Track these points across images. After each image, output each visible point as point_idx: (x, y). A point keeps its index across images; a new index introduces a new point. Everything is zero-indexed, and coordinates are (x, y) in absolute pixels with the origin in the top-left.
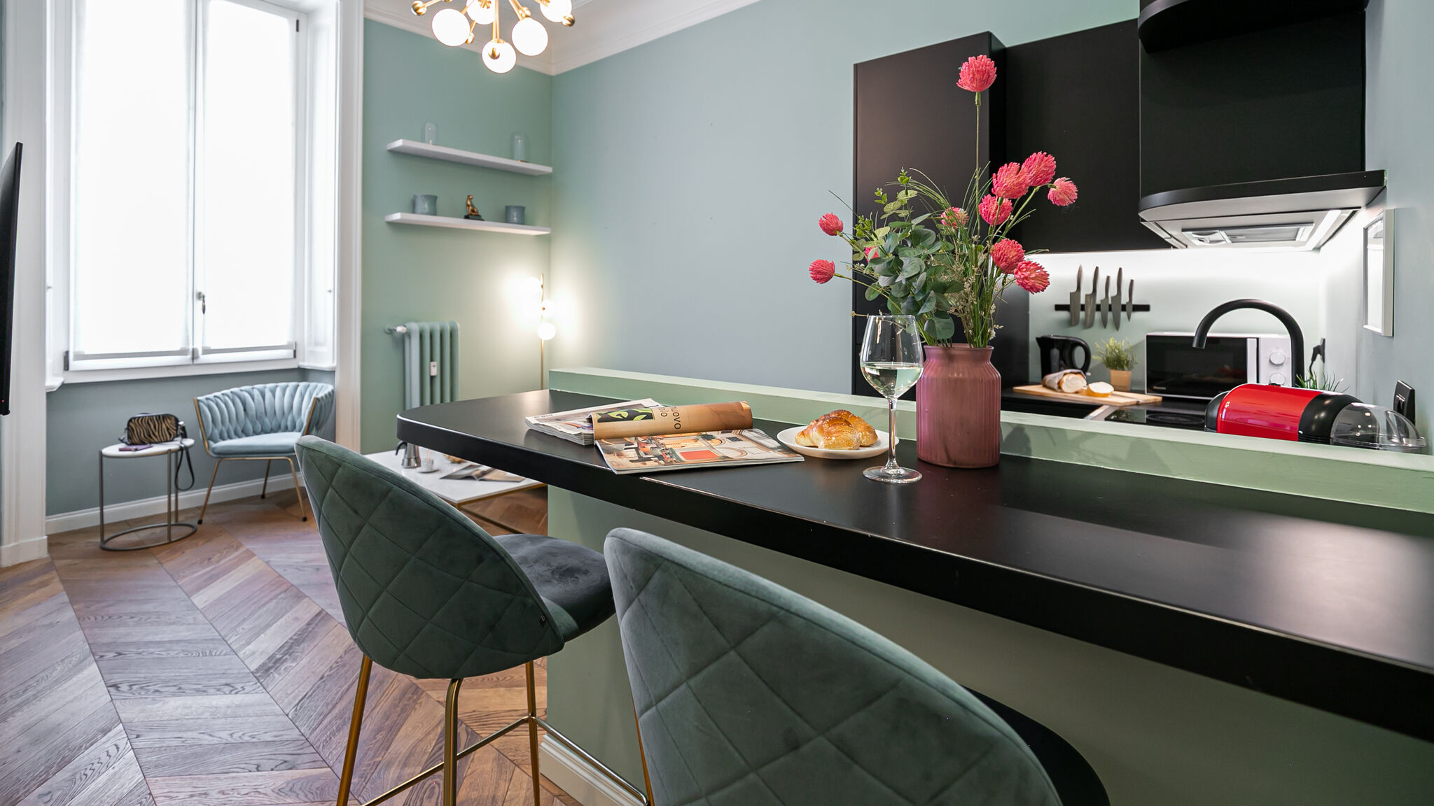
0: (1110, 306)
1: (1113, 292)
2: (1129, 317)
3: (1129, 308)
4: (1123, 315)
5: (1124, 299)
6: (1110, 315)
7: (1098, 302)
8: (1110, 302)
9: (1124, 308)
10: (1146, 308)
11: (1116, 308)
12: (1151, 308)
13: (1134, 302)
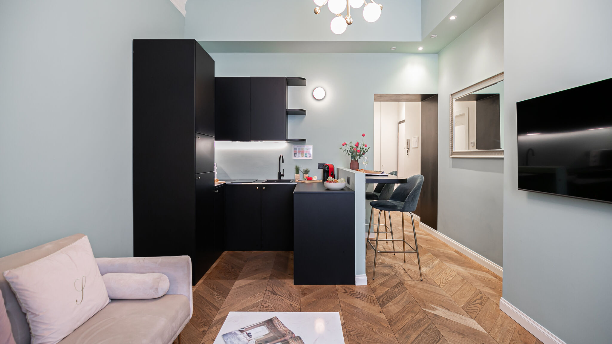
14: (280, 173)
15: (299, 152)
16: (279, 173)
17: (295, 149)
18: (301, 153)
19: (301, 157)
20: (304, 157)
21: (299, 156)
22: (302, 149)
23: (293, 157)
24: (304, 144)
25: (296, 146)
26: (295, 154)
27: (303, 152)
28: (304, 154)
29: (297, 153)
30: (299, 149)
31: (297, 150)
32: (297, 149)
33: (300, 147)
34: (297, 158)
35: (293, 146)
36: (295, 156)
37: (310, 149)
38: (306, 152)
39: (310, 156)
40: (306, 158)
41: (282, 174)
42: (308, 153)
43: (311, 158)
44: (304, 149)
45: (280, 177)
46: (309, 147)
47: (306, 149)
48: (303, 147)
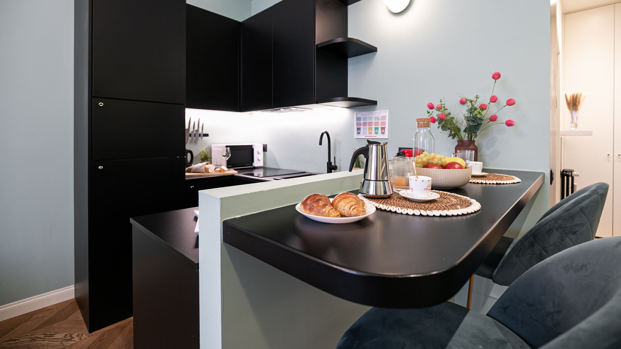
0: (195, 134)
1: (196, 128)
2: (202, 139)
3: (202, 135)
4: (200, 138)
5: (200, 131)
6: (195, 138)
7: (190, 132)
8: (195, 133)
9: (200, 135)
10: (207, 135)
11: (197, 135)
12: (209, 135)
13: (204, 132)
15: (365, 124)
17: (358, 119)
18: (368, 127)
19: (368, 134)
20: (373, 134)
21: (365, 133)
22: (369, 120)
23: (356, 136)
24: (374, 110)
25: (360, 115)
26: (359, 129)
27: (370, 124)
28: (373, 129)
29: (362, 127)
30: (365, 119)
31: (362, 122)
32: (362, 118)
33: (365, 116)
34: (362, 136)
35: (355, 113)
36: (359, 133)
37: (384, 118)
38: (377, 123)
39: (383, 133)
40: (376, 137)
41: (333, 166)
42: (380, 127)
43: (386, 136)
44: (374, 118)
45: (329, 169)
46: (383, 114)
47: (377, 118)
48: (372, 116)
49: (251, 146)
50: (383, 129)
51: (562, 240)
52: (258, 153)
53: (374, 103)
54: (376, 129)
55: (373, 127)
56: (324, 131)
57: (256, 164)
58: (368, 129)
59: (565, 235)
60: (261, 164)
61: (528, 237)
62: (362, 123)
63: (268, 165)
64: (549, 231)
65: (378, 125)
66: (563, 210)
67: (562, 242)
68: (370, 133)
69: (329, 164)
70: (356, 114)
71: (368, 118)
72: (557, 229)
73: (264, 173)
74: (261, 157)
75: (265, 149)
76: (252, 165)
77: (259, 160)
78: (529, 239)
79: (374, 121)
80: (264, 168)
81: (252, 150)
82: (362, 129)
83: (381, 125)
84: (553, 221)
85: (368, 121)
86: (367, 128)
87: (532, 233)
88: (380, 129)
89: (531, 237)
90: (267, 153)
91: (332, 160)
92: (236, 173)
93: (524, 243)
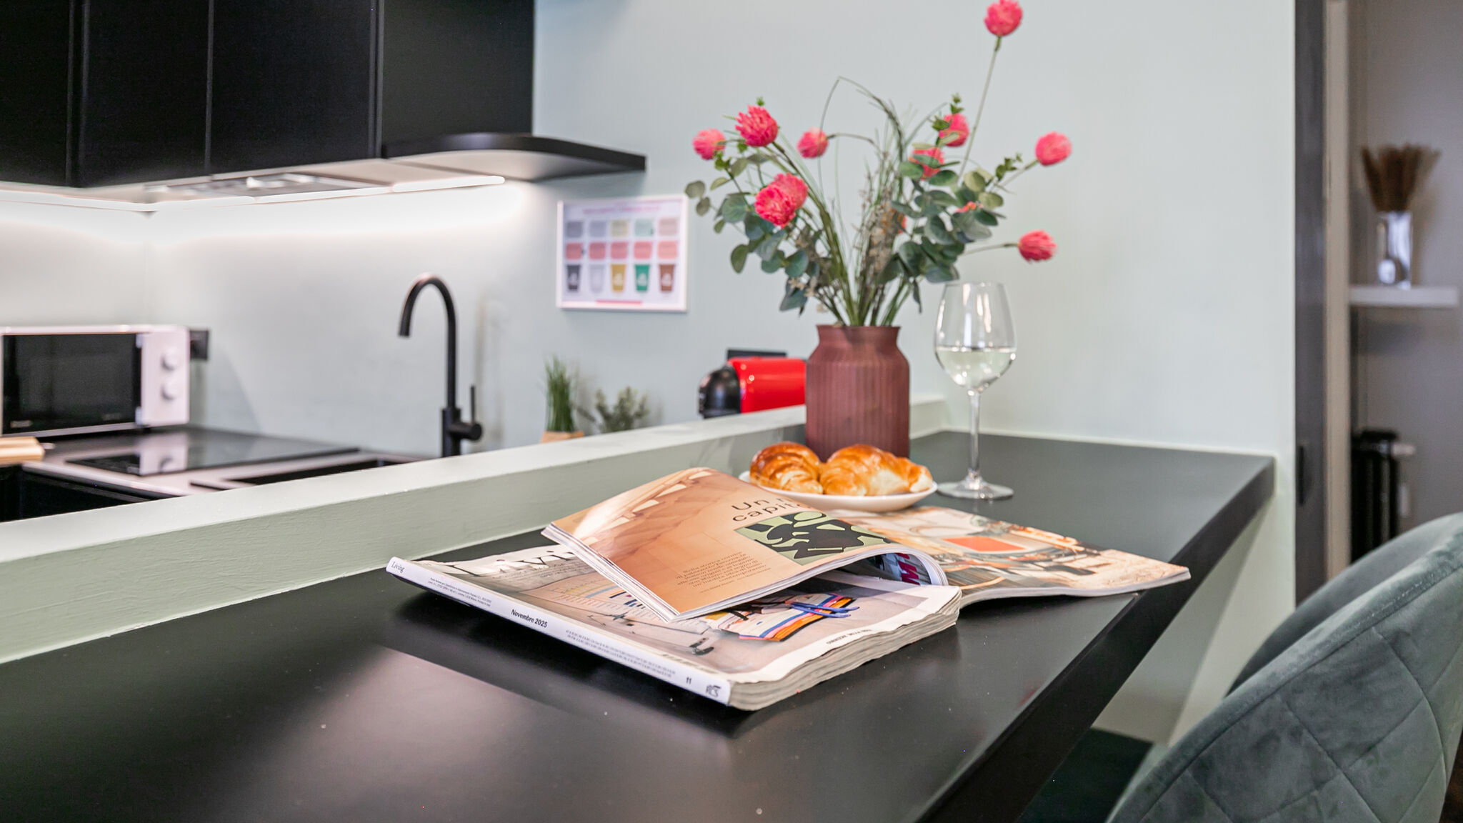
14: (451, 413)
15: (597, 250)
16: (444, 412)
17: (572, 228)
18: (608, 261)
19: (608, 293)
20: (630, 291)
21: (596, 289)
22: (613, 233)
23: (563, 300)
24: (634, 191)
25: (579, 210)
26: (573, 270)
27: (619, 249)
28: (630, 272)
29: (585, 262)
30: (598, 227)
31: (586, 240)
32: (586, 226)
33: (601, 217)
34: (584, 301)
35: (560, 206)
36: (573, 288)
37: (670, 225)
38: (643, 248)
39: (666, 289)
40: (639, 302)
41: (464, 425)
42: (655, 261)
43: (677, 301)
44: (631, 227)
45: (449, 440)
46: (666, 211)
47: (642, 227)
48: (624, 216)
49: (132, 337)
50: (667, 270)
51: (1319, 784)
52: (165, 366)
53: (635, 163)
54: (642, 270)
55: (631, 262)
56: (425, 276)
57: (149, 414)
58: (608, 272)
59: (1329, 760)
60: (178, 413)
61: (1176, 769)
62: (586, 247)
63: (213, 420)
64: (1263, 746)
65: (647, 256)
66: (1320, 646)
67: (1316, 793)
68: (618, 288)
69: (449, 416)
70: (566, 208)
71: (609, 228)
72: (1295, 734)
73: (192, 451)
74: (178, 382)
75: (198, 349)
76: (132, 419)
77: (166, 397)
78: (1179, 781)
79: (631, 238)
80: (193, 431)
81: (137, 353)
82: (585, 272)
83: (661, 255)
84: (1278, 698)
85: (609, 239)
86: (602, 268)
87: (1191, 753)
88: (654, 273)
89: (1188, 773)
90: (211, 368)
91: (463, 401)
92: (33, 458)
93: (1161, 800)
